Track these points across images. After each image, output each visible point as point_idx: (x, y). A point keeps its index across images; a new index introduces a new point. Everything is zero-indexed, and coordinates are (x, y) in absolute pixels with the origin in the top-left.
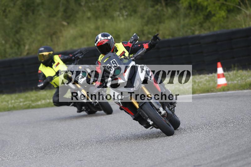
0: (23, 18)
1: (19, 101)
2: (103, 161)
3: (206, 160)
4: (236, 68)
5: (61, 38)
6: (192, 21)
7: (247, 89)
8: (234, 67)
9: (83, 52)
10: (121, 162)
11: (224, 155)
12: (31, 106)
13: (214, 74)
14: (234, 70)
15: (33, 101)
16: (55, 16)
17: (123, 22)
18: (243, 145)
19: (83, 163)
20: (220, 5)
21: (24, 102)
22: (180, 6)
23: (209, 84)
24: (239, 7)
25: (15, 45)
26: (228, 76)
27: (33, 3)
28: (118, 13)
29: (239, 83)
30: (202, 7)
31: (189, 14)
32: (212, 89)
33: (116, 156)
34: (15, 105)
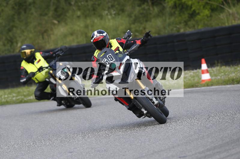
0: (16, 17)
1: (12, 96)
2: (93, 153)
3: (191, 151)
4: (219, 64)
5: (52, 36)
6: (177, 19)
7: (230, 84)
8: (218, 63)
9: (64, 50)
10: (110, 154)
11: (209, 147)
12: (23, 101)
13: (198, 70)
14: (218, 66)
15: (25, 96)
16: (46, 14)
17: (111, 21)
18: (226, 137)
19: (73, 155)
20: (204, 4)
21: (17, 96)
22: (165, 5)
23: (194, 80)
24: (222, 6)
25: (8, 43)
26: (212, 72)
27: (25, 2)
28: (106, 12)
29: (222, 79)
30: (187, 6)
31: (174, 12)
32: (197, 85)
33: (105, 148)
34: (8, 100)
